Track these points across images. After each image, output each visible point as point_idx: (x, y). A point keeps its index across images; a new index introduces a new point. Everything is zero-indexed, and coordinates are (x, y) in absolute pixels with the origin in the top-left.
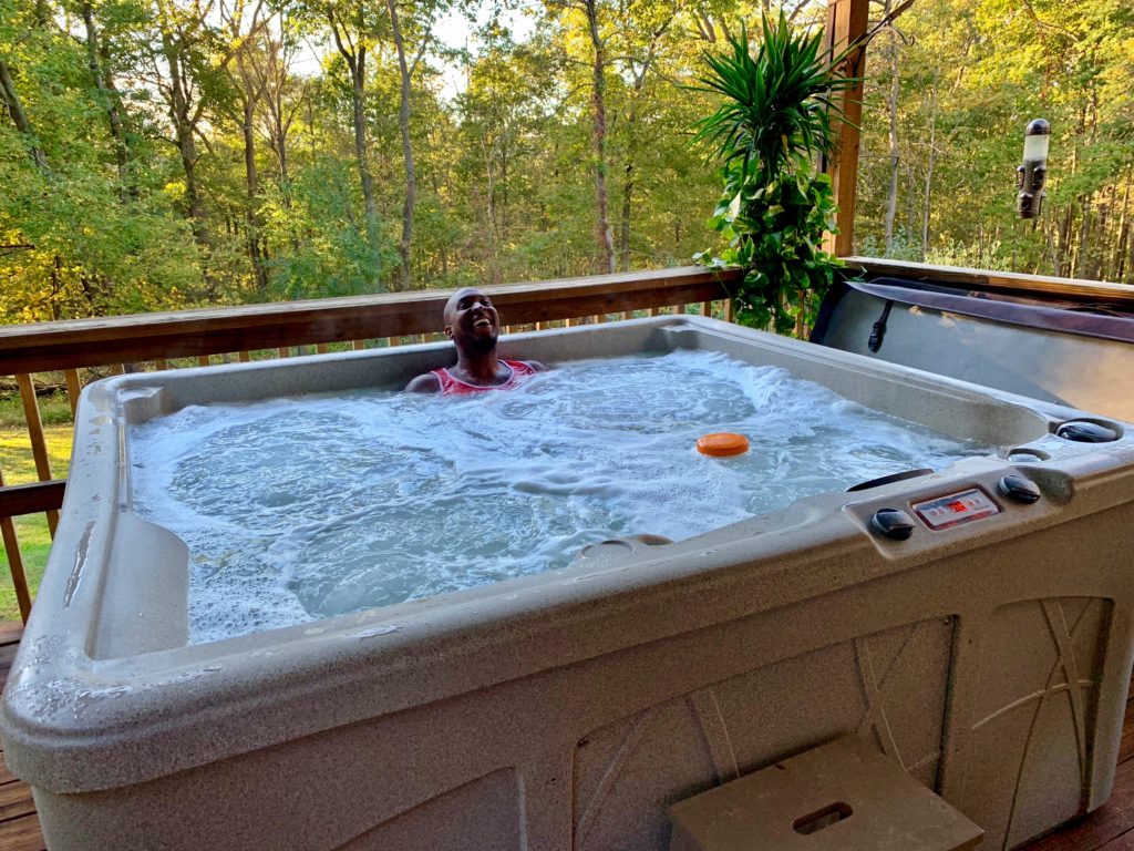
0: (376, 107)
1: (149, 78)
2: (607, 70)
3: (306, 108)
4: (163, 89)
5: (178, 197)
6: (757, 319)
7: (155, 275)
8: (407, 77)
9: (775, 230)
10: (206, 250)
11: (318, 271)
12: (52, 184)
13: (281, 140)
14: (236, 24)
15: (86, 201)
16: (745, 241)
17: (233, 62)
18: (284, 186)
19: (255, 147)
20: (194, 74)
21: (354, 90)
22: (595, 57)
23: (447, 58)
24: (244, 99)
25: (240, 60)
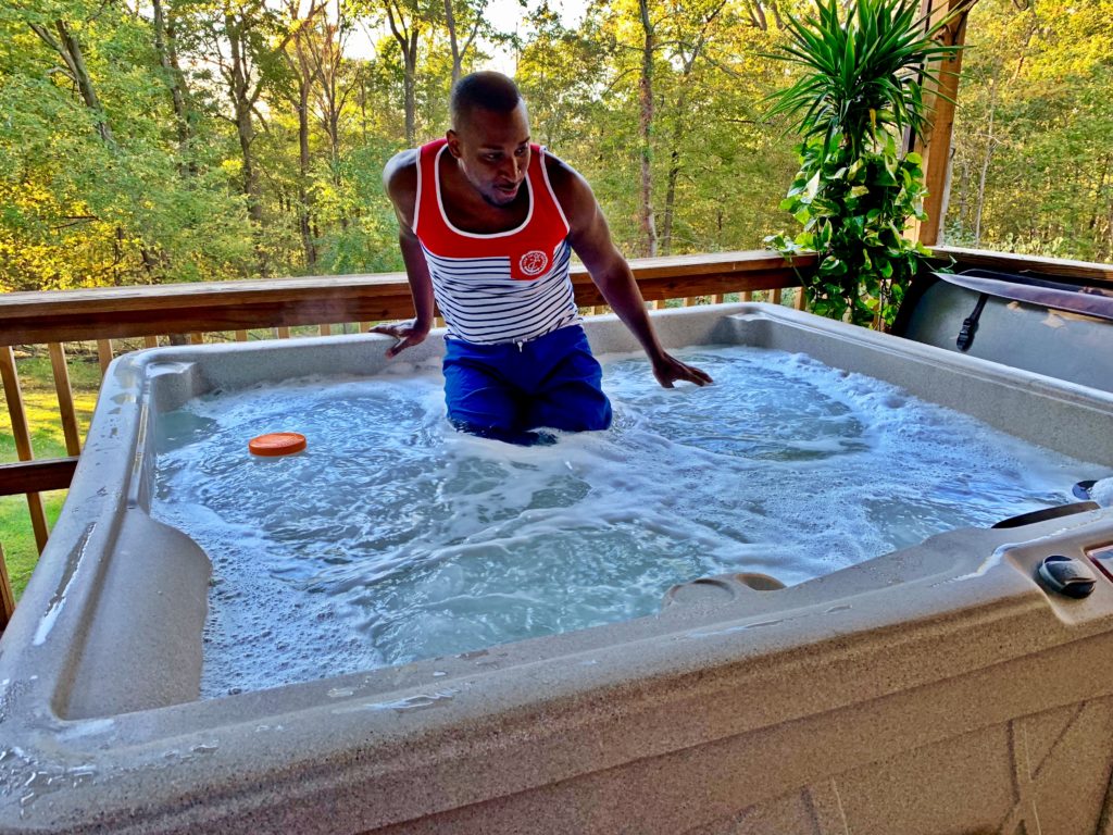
0: (427, 89)
1: (211, 58)
2: (655, 54)
3: (360, 89)
4: (225, 69)
5: (234, 174)
6: (832, 310)
7: (211, 248)
8: (458, 59)
9: (857, 213)
10: (259, 226)
11: (365, 249)
12: (116, 158)
13: (334, 120)
14: (295, 6)
15: (148, 175)
16: (822, 225)
17: (291, 44)
18: (334, 165)
19: (309, 127)
20: (252, 54)
21: (406, 73)
22: (644, 41)
23: (497, 42)
24: (300, 80)
25: (298, 42)
